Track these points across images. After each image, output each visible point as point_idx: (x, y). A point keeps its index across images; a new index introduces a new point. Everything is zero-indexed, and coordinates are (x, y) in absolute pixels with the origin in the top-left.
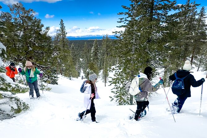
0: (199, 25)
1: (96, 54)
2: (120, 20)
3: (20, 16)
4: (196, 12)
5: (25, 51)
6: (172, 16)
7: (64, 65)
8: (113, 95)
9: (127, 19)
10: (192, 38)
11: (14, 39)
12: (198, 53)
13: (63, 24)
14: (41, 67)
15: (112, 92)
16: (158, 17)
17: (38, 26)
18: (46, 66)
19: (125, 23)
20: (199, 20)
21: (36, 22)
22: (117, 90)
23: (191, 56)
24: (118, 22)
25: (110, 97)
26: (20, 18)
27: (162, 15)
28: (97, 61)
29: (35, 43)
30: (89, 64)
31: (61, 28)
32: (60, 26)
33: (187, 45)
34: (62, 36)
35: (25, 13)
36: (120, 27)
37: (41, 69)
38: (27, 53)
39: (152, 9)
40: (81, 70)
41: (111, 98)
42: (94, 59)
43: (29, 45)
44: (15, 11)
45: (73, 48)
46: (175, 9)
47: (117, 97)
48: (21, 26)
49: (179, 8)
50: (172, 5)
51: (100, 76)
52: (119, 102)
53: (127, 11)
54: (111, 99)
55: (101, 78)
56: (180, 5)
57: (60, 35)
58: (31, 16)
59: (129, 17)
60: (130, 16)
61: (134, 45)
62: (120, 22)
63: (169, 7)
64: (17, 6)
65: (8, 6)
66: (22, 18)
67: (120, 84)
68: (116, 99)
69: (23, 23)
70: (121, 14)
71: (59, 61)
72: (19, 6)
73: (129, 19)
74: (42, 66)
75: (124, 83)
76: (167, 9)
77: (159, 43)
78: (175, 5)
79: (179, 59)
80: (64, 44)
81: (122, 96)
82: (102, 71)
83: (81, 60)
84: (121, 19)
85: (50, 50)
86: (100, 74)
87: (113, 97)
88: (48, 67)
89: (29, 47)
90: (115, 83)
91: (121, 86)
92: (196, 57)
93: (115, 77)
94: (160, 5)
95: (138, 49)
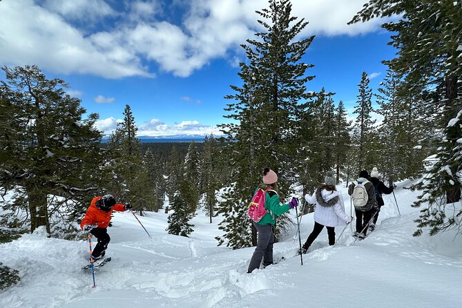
0: (340, 124)
1: (193, 166)
2: (228, 107)
3: (30, 90)
4: (334, 106)
5: (35, 159)
6: (303, 106)
7: (125, 185)
8: (222, 233)
9: (239, 106)
10: (333, 140)
11: (10, 134)
12: (344, 161)
13: (131, 113)
14: (73, 191)
15: (220, 228)
16: (285, 106)
17: (72, 111)
18: (85, 188)
19: (236, 112)
20: (339, 117)
21: (67, 103)
22: (229, 224)
23: (336, 166)
24: (226, 110)
25: (216, 238)
26: (30, 94)
27: (290, 104)
28: (196, 178)
29: (63, 143)
30: (180, 183)
31: (125, 119)
32: (124, 116)
33: (328, 149)
34: (127, 133)
35: (44, 85)
36: (229, 117)
37: (73, 194)
38: (39, 163)
39: (276, 96)
40: (166, 196)
41: (219, 239)
42: (189, 176)
43: (46, 147)
44: (19, 80)
45: (149, 156)
46: (306, 97)
47: (229, 236)
48: (31, 110)
49: (311, 97)
50: (302, 91)
51: (202, 205)
52: (232, 245)
53: (239, 93)
54: (218, 242)
55: (203, 208)
56: (312, 93)
57: (124, 132)
58: (58, 91)
59: (242, 102)
60: (244, 101)
61: (253, 145)
62: (229, 110)
63: (298, 94)
64: (26, 72)
65: (3, 69)
66: (34, 93)
67: (234, 213)
68: (227, 240)
69: (37, 104)
70: (229, 97)
71: (116, 177)
72: (32, 72)
73: (243, 106)
74: (75, 188)
75: (240, 210)
76: (295, 97)
77: (290, 144)
78: (305, 92)
79: (321, 170)
80: (130, 149)
81: (238, 234)
82: (204, 195)
83: (165, 177)
84: (230, 106)
85: (97, 155)
86: (201, 201)
87: (222, 238)
88: (90, 190)
89: (47, 151)
90: (225, 210)
91: (236, 215)
92: (343, 168)
93: (225, 200)
94: (285, 90)
95: (259, 151)
